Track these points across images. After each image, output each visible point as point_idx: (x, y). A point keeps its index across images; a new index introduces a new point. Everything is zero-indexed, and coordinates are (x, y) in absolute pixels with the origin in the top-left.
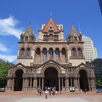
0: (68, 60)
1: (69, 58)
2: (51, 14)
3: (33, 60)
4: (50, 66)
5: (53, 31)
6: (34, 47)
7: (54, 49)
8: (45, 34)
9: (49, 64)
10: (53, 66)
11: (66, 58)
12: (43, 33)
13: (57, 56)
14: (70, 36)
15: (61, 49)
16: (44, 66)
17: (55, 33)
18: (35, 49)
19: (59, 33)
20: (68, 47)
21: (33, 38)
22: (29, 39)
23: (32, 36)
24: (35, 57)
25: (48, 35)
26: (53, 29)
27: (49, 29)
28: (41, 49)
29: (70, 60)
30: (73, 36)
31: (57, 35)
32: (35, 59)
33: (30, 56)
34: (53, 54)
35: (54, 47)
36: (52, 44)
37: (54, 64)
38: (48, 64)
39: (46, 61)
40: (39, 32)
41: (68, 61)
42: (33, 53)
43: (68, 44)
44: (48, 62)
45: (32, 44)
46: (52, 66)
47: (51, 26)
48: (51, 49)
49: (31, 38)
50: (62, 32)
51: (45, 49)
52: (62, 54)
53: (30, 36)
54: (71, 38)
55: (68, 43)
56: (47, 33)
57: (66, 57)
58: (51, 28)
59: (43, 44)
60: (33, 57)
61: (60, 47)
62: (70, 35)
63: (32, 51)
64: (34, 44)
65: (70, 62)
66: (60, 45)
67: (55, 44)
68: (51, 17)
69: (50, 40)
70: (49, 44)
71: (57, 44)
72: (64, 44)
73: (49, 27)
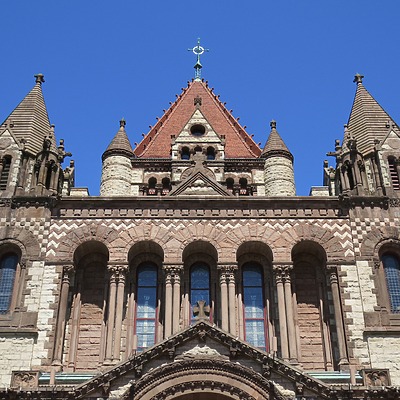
0: (350, 346)
1: (357, 329)
2: (199, 50)
3: (40, 345)
4: (188, 386)
6: (57, 235)
7: (227, 255)
8: (153, 174)
9: (178, 368)
10: (217, 385)
11: (333, 329)
13: (254, 311)
14: (354, 153)
15: (282, 256)
16: (132, 391)
17: (229, 166)
18: (64, 256)
19: (262, 168)
20: (344, 236)
21: (51, 168)
22: (22, 176)
23: (45, 153)
24: (57, 316)
25: (177, 177)
27: (186, 137)
28: (118, 255)
29: (374, 342)
30: (374, 156)
32: (55, 335)
33: (21, 309)
34: (215, 296)
35: (228, 236)
36: (208, 213)
37: (235, 370)
38: (168, 371)
39: (161, 342)
40: (110, 159)
41: (356, 352)
42: (42, 285)
43: (339, 216)
44: (168, 345)
45: (37, 216)
46: (208, 384)
47: (198, 118)
48: (200, 257)
49: (37, 168)
51: (146, 257)
52: (291, 299)
53: (26, 155)
54: (362, 169)
55: (343, 206)
57: (328, 317)
58: (198, 130)
59: (131, 213)
60: (45, 319)
61: (280, 237)
62: (352, 145)
63: (36, 270)
64: (57, 216)
65: (374, 366)
66: (273, 220)
67: (231, 212)
68: (198, 72)
69: (193, 188)
70: (185, 211)
71: (247, 212)
72: (308, 211)
73: (186, 127)
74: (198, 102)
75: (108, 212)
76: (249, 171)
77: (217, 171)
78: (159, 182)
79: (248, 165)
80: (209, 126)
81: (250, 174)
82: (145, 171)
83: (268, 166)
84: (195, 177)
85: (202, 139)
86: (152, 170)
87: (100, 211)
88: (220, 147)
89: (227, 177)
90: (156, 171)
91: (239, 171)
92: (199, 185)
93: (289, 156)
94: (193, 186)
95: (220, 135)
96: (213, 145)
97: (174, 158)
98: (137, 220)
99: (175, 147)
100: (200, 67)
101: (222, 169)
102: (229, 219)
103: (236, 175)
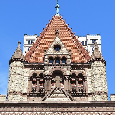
5: (64, 59)
8: (35, 71)
12: (26, 66)
19: (90, 68)
25: (47, 73)
26: (64, 51)
27: (51, 51)
31: (80, 75)
40: (13, 64)
47: (57, 41)
50: (100, 64)
56: (42, 67)
58: (57, 47)
59: (26, 109)
66: (92, 113)
67: (72, 108)
68: (58, 10)
69: (55, 95)
70: (51, 108)
71: (80, 108)
72: (108, 108)
73: (52, 46)
74: (57, 32)
75: (16, 108)
76: (83, 69)
77: (67, 70)
78: (38, 75)
79: (83, 66)
80: (63, 46)
81: (83, 71)
82: (31, 69)
83: (93, 67)
84: (56, 89)
85: (60, 52)
86: (34, 69)
87: (13, 108)
88: (69, 57)
89: (72, 72)
90: (36, 69)
91: (78, 69)
92: (58, 93)
93: (104, 62)
94: (55, 93)
95: (69, 50)
96: (65, 56)
97: (46, 63)
98: (29, 113)
99: (46, 57)
100: (58, 7)
101: (69, 69)
102: (71, 112)
103: (77, 72)
